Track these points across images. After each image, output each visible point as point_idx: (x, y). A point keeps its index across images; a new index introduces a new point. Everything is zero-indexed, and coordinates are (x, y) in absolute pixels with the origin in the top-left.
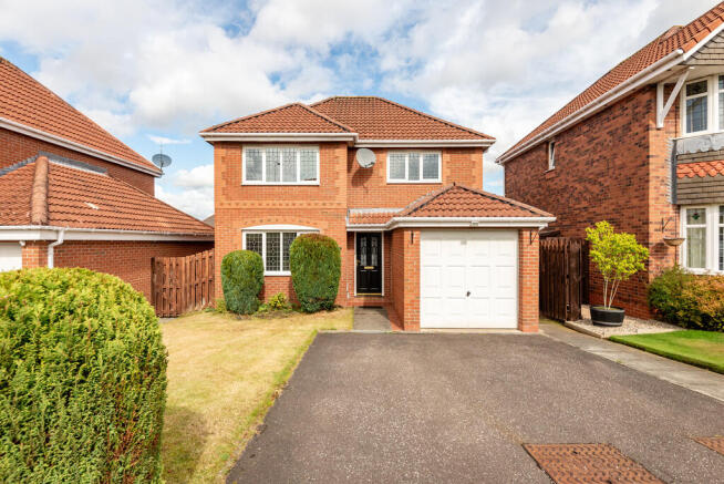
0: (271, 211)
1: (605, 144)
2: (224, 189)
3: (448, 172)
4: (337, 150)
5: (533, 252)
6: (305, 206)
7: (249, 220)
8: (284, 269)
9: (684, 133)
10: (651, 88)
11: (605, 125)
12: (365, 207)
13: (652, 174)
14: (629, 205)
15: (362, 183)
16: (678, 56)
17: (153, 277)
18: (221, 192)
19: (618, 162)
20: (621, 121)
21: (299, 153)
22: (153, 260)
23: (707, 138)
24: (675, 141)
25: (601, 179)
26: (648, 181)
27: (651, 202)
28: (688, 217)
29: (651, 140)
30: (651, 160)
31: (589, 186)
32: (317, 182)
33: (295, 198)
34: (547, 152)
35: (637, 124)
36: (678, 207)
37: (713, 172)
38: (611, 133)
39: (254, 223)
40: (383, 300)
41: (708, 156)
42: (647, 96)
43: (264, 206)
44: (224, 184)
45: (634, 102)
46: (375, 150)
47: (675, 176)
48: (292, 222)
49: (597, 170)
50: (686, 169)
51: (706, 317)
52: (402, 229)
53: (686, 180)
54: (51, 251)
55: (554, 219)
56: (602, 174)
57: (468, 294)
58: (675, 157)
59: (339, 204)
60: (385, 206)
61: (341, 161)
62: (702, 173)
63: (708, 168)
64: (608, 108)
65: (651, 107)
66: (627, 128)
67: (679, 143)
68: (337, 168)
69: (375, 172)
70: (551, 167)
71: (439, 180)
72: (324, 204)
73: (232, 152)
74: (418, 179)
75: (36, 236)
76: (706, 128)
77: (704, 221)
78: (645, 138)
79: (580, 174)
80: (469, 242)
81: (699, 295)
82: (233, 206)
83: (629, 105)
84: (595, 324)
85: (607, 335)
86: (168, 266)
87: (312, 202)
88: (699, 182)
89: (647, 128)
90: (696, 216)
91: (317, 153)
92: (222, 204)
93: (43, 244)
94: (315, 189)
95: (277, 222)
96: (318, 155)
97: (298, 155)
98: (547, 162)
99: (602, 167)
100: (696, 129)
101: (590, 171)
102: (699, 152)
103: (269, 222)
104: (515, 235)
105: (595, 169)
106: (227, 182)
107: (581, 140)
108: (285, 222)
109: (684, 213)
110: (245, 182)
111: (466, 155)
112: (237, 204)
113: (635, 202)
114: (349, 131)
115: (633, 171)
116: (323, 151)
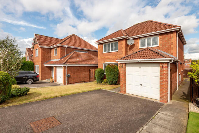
0: (108, 59)
3: (161, 42)
5: (164, 71)
15: (132, 49)
17: (89, 73)
22: (89, 70)
33: (113, 55)
39: (105, 62)
46: (134, 39)
54: (66, 68)
57: (141, 85)
61: (123, 44)
68: (122, 46)
69: (135, 46)
71: (158, 45)
72: (119, 56)
73: (101, 46)
74: (150, 46)
75: (63, 65)
86: (92, 71)
87: (116, 56)
93: (65, 67)
94: (117, 53)
97: (114, 44)
106: (100, 53)
108: (111, 61)
111: (169, 35)
112: (102, 58)
116: (119, 42)
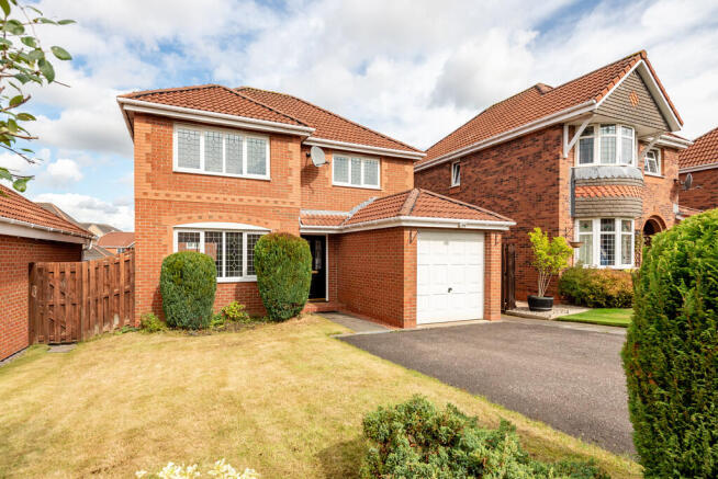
0: (213, 206)
1: (515, 167)
2: (148, 175)
3: (386, 179)
4: (290, 144)
5: (497, 251)
6: (254, 203)
7: (184, 216)
8: (227, 275)
9: (577, 165)
10: (560, 126)
11: (515, 152)
12: (311, 209)
13: (561, 193)
14: (539, 216)
15: (309, 182)
16: (593, 104)
17: (30, 290)
18: (144, 178)
19: (528, 182)
20: (532, 150)
21: (245, 143)
22: (31, 266)
23: (596, 169)
24: (573, 169)
25: (511, 196)
26: (558, 198)
27: (560, 214)
28: (581, 227)
29: (561, 166)
30: (561, 182)
31: (498, 201)
32: (267, 177)
33: (243, 192)
34: (450, 170)
35: (547, 153)
36: (574, 218)
37: (599, 194)
38: (521, 159)
39: (190, 219)
40: (327, 305)
41: (595, 182)
42: (557, 132)
43: (204, 199)
44: (148, 168)
45: (545, 135)
46: (325, 150)
47: (573, 196)
48: (239, 220)
49: (506, 188)
50: (581, 191)
51: (609, 298)
52: (403, 228)
53: (581, 198)
55: (514, 224)
56: (512, 192)
57: (450, 289)
58: (574, 182)
59: (292, 203)
60: (331, 208)
61: (294, 157)
62: (592, 194)
63: (596, 190)
64: (519, 139)
65: (559, 141)
66: (538, 155)
67: (576, 171)
68: (291, 164)
69: (321, 172)
70: (453, 185)
71: (378, 187)
72: (276, 202)
73: (160, 129)
74: (359, 183)
76: (592, 161)
77: (591, 230)
78: (556, 165)
79: (488, 190)
80: (451, 243)
81: (603, 282)
82: (162, 197)
83: (541, 138)
84: (531, 310)
85: (553, 317)
86: (57, 274)
87: (263, 199)
88: (590, 201)
89: (558, 157)
90: (586, 226)
91: (266, 146)
92: (145, 194)
94: (266, 185)
95: (221, 219)
96: (268, 147)
97: (245, 145)
98: (450, 179)
99: (512, 185)
100: (586, 162)
101: (500, 188)
102: (591, 178)
103: (210, 219)
104: (482, 237)
105: (505, 187)
106: (153, 167)
107: (490, 163)
108: (231, 220)
109: (577, 223)
110: (176, 168)
111: (400, 166)
112: (167, 195)
113: (545, 214)
114: (306, 125)
115: (544, 190)
116: (274, 143)
